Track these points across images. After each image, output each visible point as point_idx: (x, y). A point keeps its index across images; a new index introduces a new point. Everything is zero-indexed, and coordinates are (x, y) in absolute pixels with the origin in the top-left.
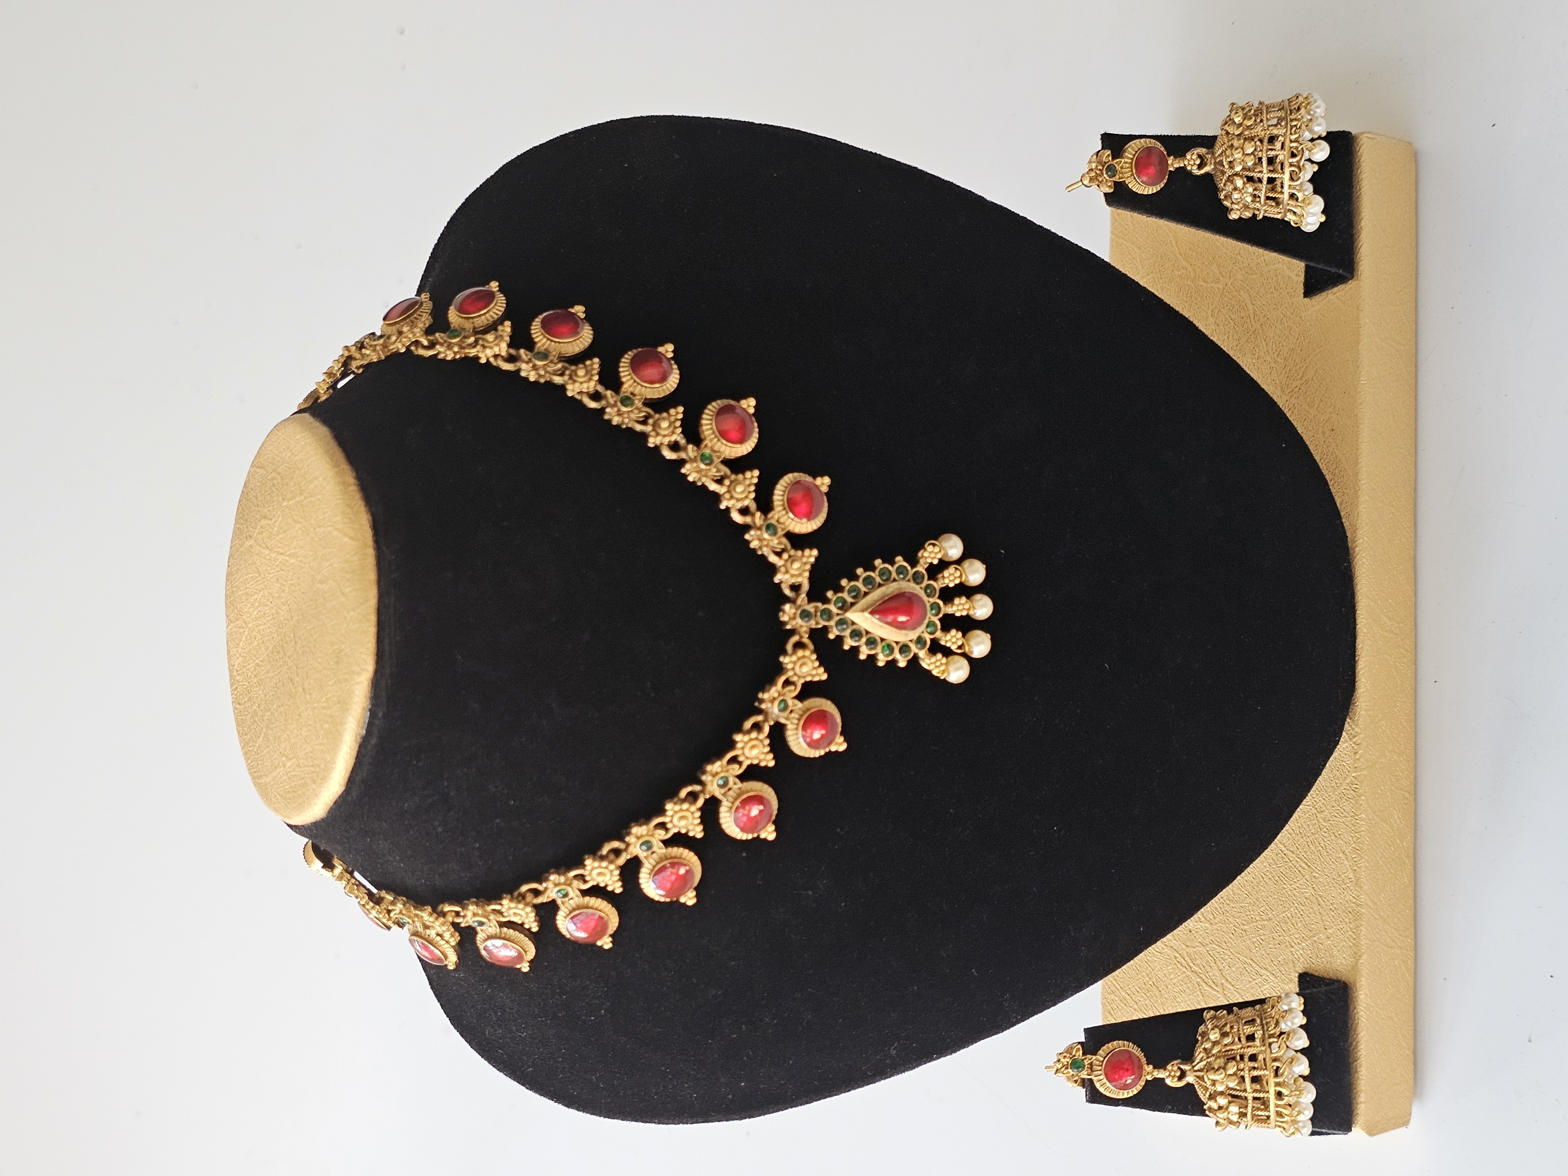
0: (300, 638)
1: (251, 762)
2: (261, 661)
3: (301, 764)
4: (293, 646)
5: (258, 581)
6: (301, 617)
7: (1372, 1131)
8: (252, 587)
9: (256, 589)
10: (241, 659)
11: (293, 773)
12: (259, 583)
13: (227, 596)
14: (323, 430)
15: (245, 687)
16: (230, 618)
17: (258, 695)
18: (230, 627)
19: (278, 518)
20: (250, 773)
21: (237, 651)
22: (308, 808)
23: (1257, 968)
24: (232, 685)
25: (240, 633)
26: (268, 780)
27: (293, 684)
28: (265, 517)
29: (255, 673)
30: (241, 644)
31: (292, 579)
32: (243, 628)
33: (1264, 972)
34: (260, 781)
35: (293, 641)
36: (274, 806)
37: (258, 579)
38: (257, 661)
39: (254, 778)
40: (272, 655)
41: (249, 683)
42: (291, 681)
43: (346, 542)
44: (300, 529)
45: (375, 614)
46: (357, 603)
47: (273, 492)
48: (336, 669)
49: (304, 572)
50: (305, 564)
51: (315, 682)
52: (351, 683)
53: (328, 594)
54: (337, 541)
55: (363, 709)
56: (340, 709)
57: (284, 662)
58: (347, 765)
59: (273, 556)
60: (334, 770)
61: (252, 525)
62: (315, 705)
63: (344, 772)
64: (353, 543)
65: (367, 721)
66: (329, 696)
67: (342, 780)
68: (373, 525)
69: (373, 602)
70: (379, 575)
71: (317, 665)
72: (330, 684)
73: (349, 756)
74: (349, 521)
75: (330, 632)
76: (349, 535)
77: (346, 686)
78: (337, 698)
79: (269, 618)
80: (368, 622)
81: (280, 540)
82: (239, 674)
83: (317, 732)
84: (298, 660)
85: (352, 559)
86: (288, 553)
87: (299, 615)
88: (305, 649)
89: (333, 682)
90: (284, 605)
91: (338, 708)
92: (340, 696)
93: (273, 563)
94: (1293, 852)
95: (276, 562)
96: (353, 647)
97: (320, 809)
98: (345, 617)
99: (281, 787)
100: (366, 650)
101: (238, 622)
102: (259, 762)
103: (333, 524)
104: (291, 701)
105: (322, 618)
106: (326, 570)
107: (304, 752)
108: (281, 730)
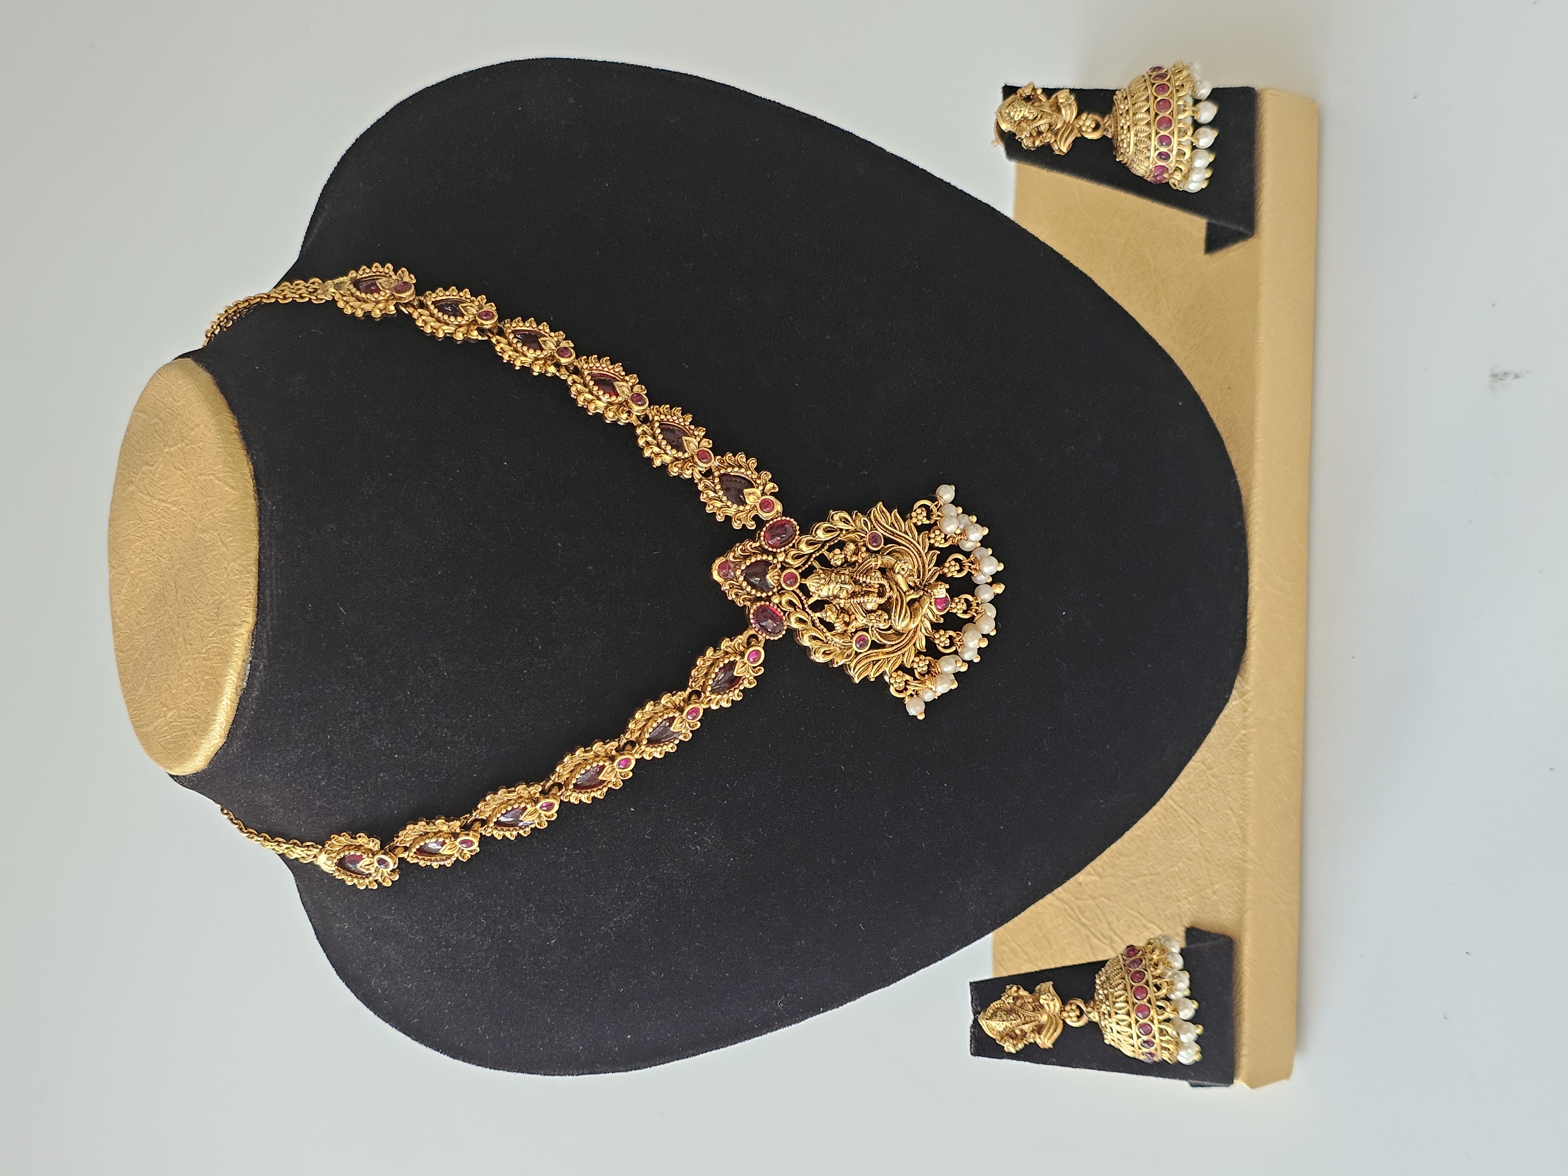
0: (180, 587)
1: (133, 711)
2: (143, 609)
3: (182, 715)
4: (175, 596)
5: (140, 528)
6: (182, 566)
7: (1254, 1083)
8: (134, 534)
9: (138, 536)
10: (123, 606)
11: (174, 724)
12: (141, 529)
13: (110, 542)
14: (206, 377)
15: (127, 634)
16: (113, 564)
17: (140, 643)
18: (112, 573)
19: (160, 464)
20: (132, 722)
21: (120, 598)
22: (188, 760)
24: (114, 632)
25: (123, 580)
26: (150, 729)
27: (174, 634)
28: (147, 464)
29: (137, 621)
30: (123, 591)
31: (173, 528)
32: (125, 575)
34: (141, 730)
35: (175, 590)
36: (155, 756)
37: (140, 526)
38: (139, 609)
39: (135, 727)
40: (154, 604)
41: (131, 630)
42: (172, 631)
43: (227, 491)
44: (182, 476)
45: (255, 566)
46: (237, 554)
47: (155, 437)
48: (216, 620)
49: (185, 521)
50: (186, 512)
51: (196, 633)
52: (232, 634)
53: (209, 544)
54: (217, 489)
55: (244, 661)
56: (221, 661)
57: (165, 611)
58: (228, 717)
59: (155, 503)
60: (214, 723)
61: (134, 471)
62: (195, 656)
63: (224, 724)
64: (234, 493)
65: (248, 674)
66: (209, 647)
67: (223, 732)
68: (255, 475)
69: (253, 554)
70: (260, 526)
71: (197, 615)
72: (210, 635)
73: (229, 708)
74: (230, 470)
75: (211, 582)
76: (231, 484)
77: (226, 637)
78: (218, 650)
79: (151, 566)
80: (248, 572)
81: (161, 487)
82: (121, 621)
83: (197, 683)
84: (179, 610)
85: (233, 509)
86: (170, 501)
87: (180, 564)
88: (186, 598)
89: (213, 633)
90: (166, 553)
91: (218, 660)
92: (220, 648)
93: (154, 510)
94: (1182, 808)
95: (158, 509)
96: (234, 598)
97: (200, 760)
98: (226, 568)
99: (164, 737)
100: (246, 601)
101: (120, 569)
102: (141, 711)
103: (214, 472)
104: (172, 651)
105: (203, 568)
106: (207, 519)
107: (185, 703)
108: (162, 679)
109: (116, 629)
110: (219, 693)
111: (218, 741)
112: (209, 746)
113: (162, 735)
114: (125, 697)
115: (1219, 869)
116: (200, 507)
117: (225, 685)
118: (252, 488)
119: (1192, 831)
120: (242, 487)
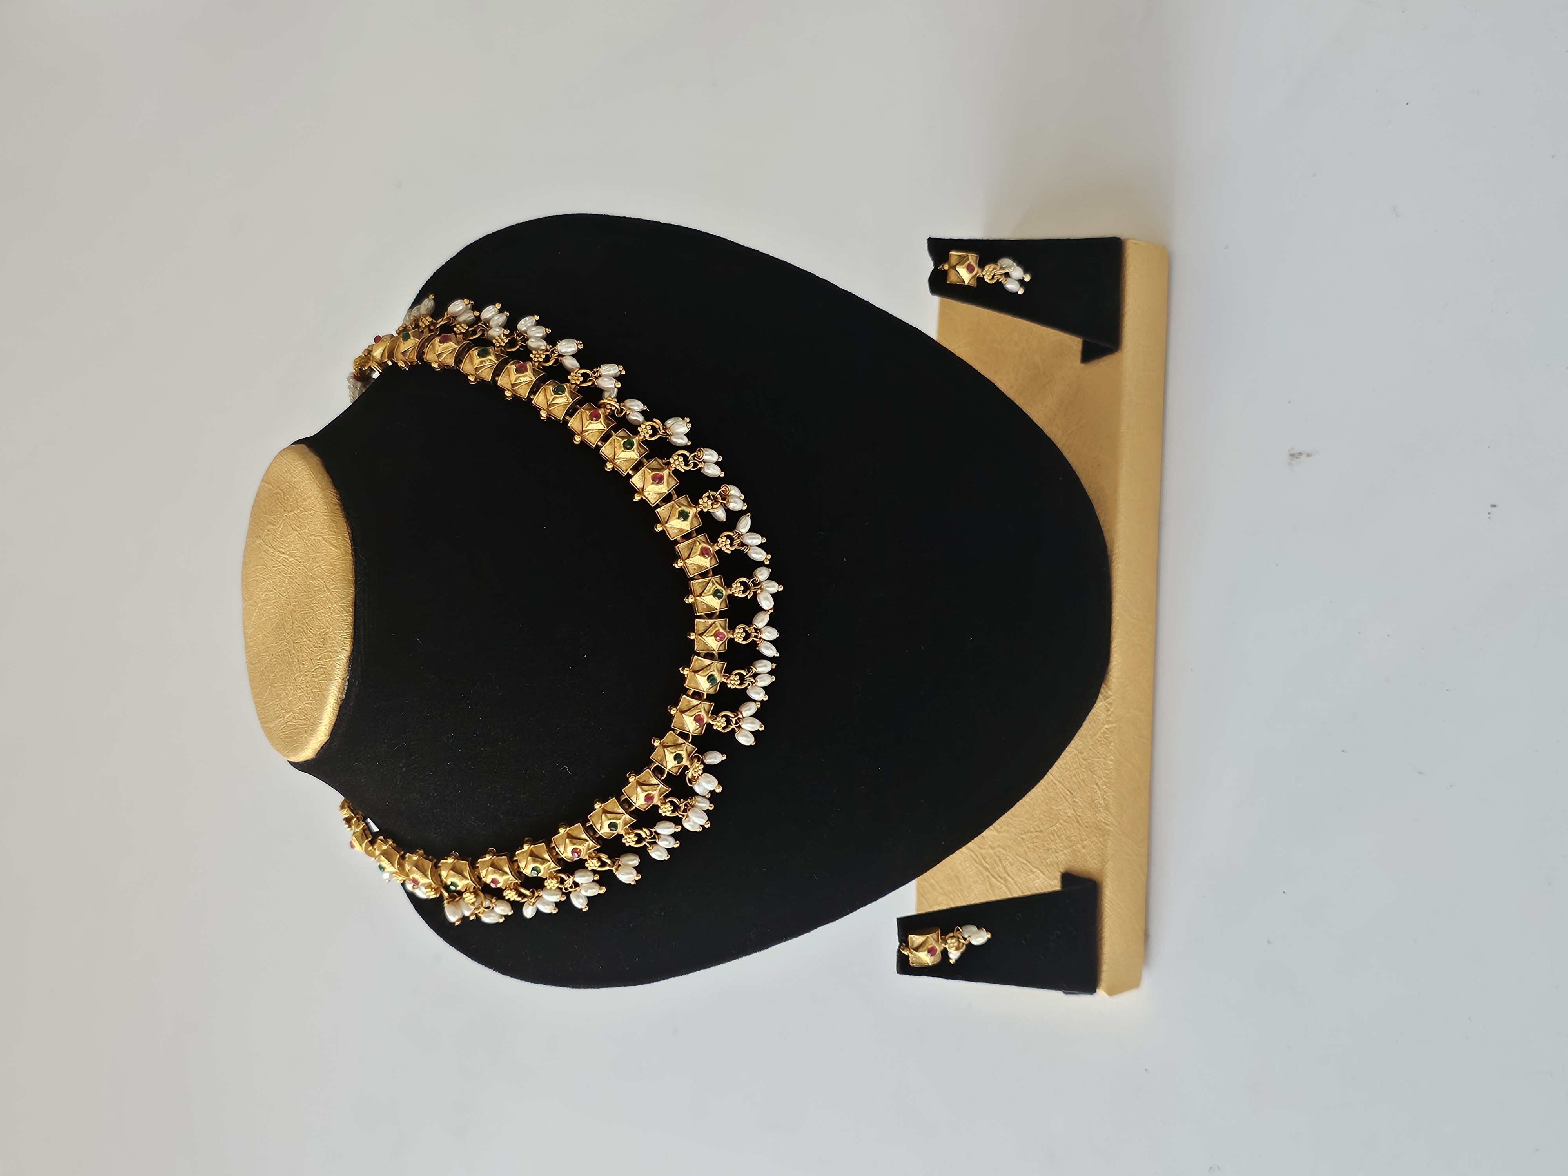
0: (296, 620)
1: (260, 710)
2: (268, 633)
3: (296, 717)
4: (291, 626)
5: (266, 572)
6: (297, 603)
7: (1112, 992)
8: (261, 576)
10: (252, 629)
11: (290, 723)
12: (266, 573)
13: (243, 580)
14: (315, 460)
15: (256, 651)
16: (245, 597)
17: (265, 659)
18: (245, 604)
19: (281, 525)
20: (259, 719)
21: (250, 623)
22: (301, 751)
23: (1031, 867)
24: (246, 648)
25: (252, 610)
26: (273, 725)
27: (291, 655)
28: (271, 524)
29: (263, 642)
30: (253, 619)
31: (290, 574)
32: (255, 606)
33: (1035, 870)
34: (266, 725)
35: (291, 622)
36: (276, 746)
37: (265, 570)
38: (265, 633)
39: (261, 723)
40: (275, 630)
41: (259, 648)
42: (289, 652)
43: (331, 549)
44: (297, 535)
45: (352, 607)
46: (338, 598)
47: (277, 504)
48: (322, 647)
49: (299, 569)
50: (300, 562)
51: (307, 656)
52: (334, 659)
53: (317, 589)
54: (324, 548)
55: (343, 679)
56: (326, 679)
57: (284, 636)
58: (331, 721)
59: (277, 554)
60: (320, 725)
61: (261, 528)
62: (306, 673)
63: (328, 726)
64: (336, 551)
65: (346, 688)
66: (317, 667)
67: (327, 732)
68: (353, 537)
69: (351, 598)
70: (356, 576)
71: (308, 642)
72: (318, 658)
73: (332, 714)
74: (334, 533)
75: (319, 618)
76: (334, 544)
77: (330, 661)
78: (323, 670)
79: (273, 601)
80: (347, 612)
81: (282, 543)
82: (251, 641)
83: (308, 694)
84: (294, 637)
85: (335, 563)
86: (288, 553)
87: (295, 601)
88: (299, 628)
89: (320, 657)
90: (285, 592)
91: (323, 678)
92: (325, 668)
93: (277, 559)
94: (1060, 782)
95: (279, 559)
96: (335, 631)
97: (310, 752)
98: (330, 608)
99: (282, 732)
100: (345, 634)
101: (250, 601)
102: (266, 711)
103: (321, 534)
104: (289, 668)
105: (312, 607)
106: (316, 569)
107: (298, 708)
108: (282, 688)
109: (247, 647)
110: (325, 703)
111: (323, 738)
112: (317, 742)
113: (282, 731)
114: (254, 698)
115: (1088, 829)
116: (311, 560)
117: (329, 697)
118: (350, 547)
119: (1067, 800)
120: (342, 546)
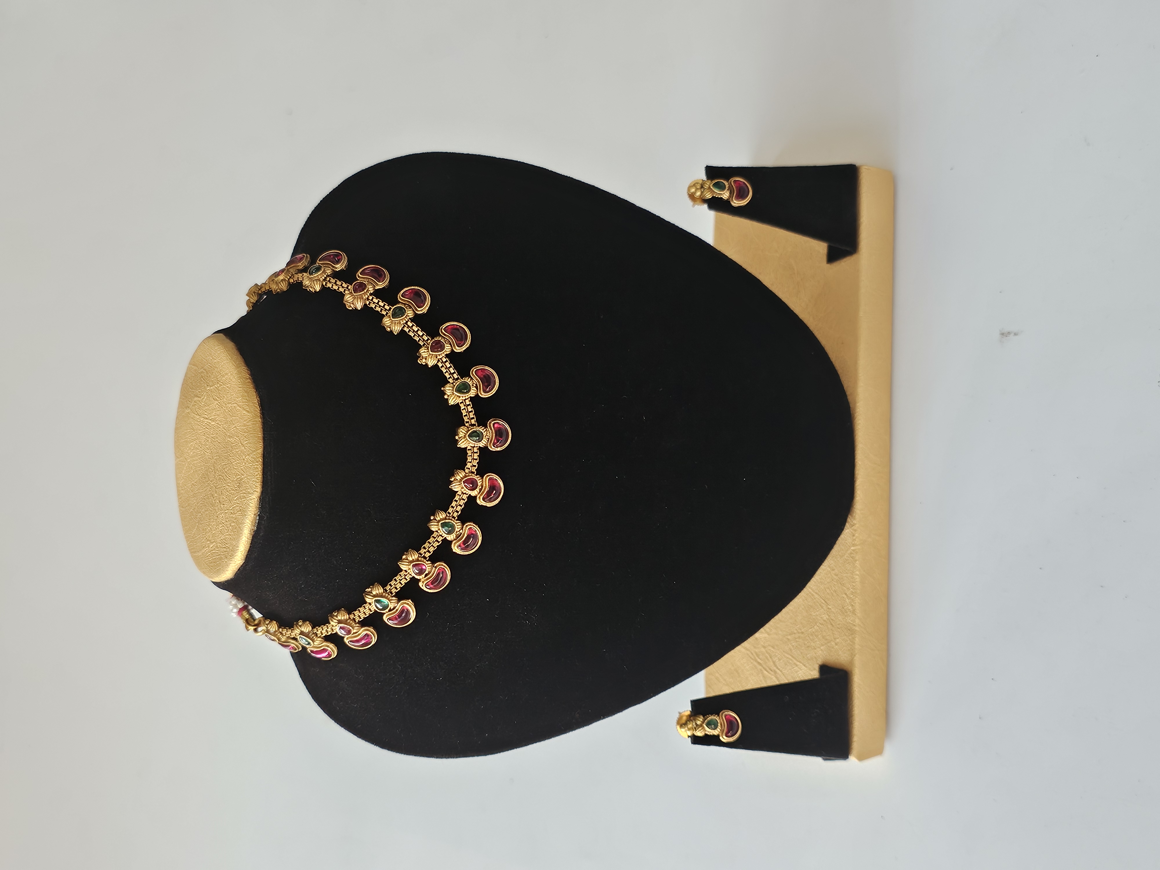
0: (217, 470)
1: (190, 543)
2: (195, 482)
3: (219, 546)
4: (214, 475)
6: (218, 457)
7: (861, 758)
8: (189, 438)
9: (192, 439)
10: (183, 480)
11: (214, 551)
12: (193, 435)
13: (175, 442)
14: (231, 345)
15: (186, 497)
16: (177, 455)
17: (193, 503)
18: (177, 461)
19: (205, 396)
20: (189, 549)
21: (181, 476)
22: (223, 573)
23: (795, 661)
24: (178, 495)
25: (183, 465)
26: (200, 554)
27: (213, 498)
28: (197, 396)
29: (192, 489)
30: (183, 472)
31: (212, 434)
32: (185, 462)
33: (798, 663)
34: (195, 555)
35: (214, 472)
36: (203, 570)
37: (193, 433)
38: (193, 482)
39: (191, 553)
40: (201, 479)
41: (188, 495)
42: (212, 496)
43: (244, 413)
44: (217, 404)
45: (261, 458)
46: (251, 451)
47: (202, 381)
48: (238, 490)
49: (219, 430)
50: (220, 425)
51: (226, 498)
52: (248, 499)
53: (234, 445)
54: (239, 412)
55: (255, 515)
56: (241, 515)
57: (208, 484)
58: (246, 548)
59: (202, 419)
60: (238, 551)
61: (190, 400)
62: (226, 511)
63: (244, 552)
64: (249, 414)
65: (257, 522)
66: (234, 506)
67: (243, 557)
68: (261, 403)
69: (260, 451)
70: (264, 434)
71: (227, 487)
72: (235, 499)
73: (246, 543)
74: (246, 401)
75: (235, 468)
76: (246, 409)
77: (244, 500)
78: (239, 508)
79: (199, 457)
80: (257, 462)
81: (206, 410)
82: (182, 489)
83: (227, 527)
84: (216, 484)
85: (248, 424)
86: (210, 418)
87: (217, 456)
88: (220, 477)
89: (236, 498)
90: (208, 449)
91: (240, 514)
92: (241, 507)
93: (202, 424)
94: (816, 593)
95: (203, 423)
96: (248, 477)
97: (230, 573)
98: (244, 459)
99: (207, 559)
100: (256, 479)
101: (182, 458)
102: (195, 544)
103: (237, 402)
104: (212, 508)
105: (230, 459)
106: (232, 430)
107: (220, 539)
108: (207, 525)
109: (179, 494)
110: (241, 533)
111: (240, 562)
112: (235, 565)
113: (207, 558)
114: (185, 534)
115: (839, 630)
116: (229, 422)
117: (244, 529)
118: (259, 412)
119: (822, 607)
120: (253, 411)
